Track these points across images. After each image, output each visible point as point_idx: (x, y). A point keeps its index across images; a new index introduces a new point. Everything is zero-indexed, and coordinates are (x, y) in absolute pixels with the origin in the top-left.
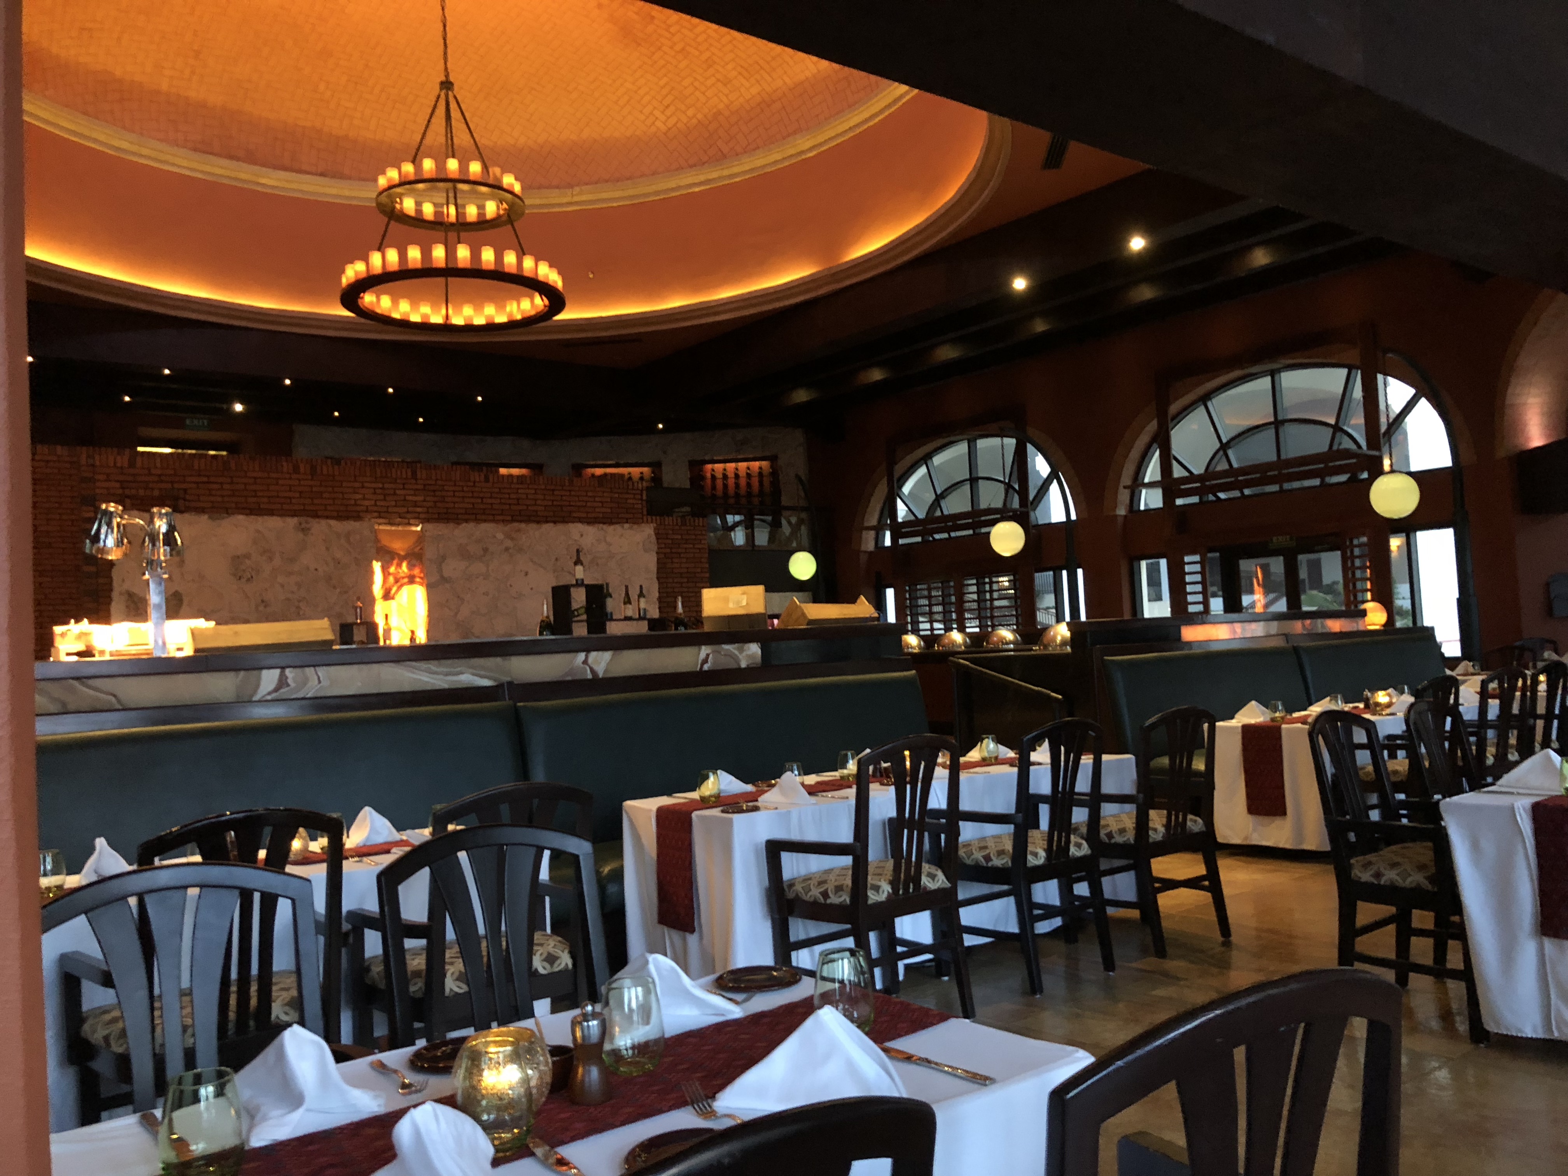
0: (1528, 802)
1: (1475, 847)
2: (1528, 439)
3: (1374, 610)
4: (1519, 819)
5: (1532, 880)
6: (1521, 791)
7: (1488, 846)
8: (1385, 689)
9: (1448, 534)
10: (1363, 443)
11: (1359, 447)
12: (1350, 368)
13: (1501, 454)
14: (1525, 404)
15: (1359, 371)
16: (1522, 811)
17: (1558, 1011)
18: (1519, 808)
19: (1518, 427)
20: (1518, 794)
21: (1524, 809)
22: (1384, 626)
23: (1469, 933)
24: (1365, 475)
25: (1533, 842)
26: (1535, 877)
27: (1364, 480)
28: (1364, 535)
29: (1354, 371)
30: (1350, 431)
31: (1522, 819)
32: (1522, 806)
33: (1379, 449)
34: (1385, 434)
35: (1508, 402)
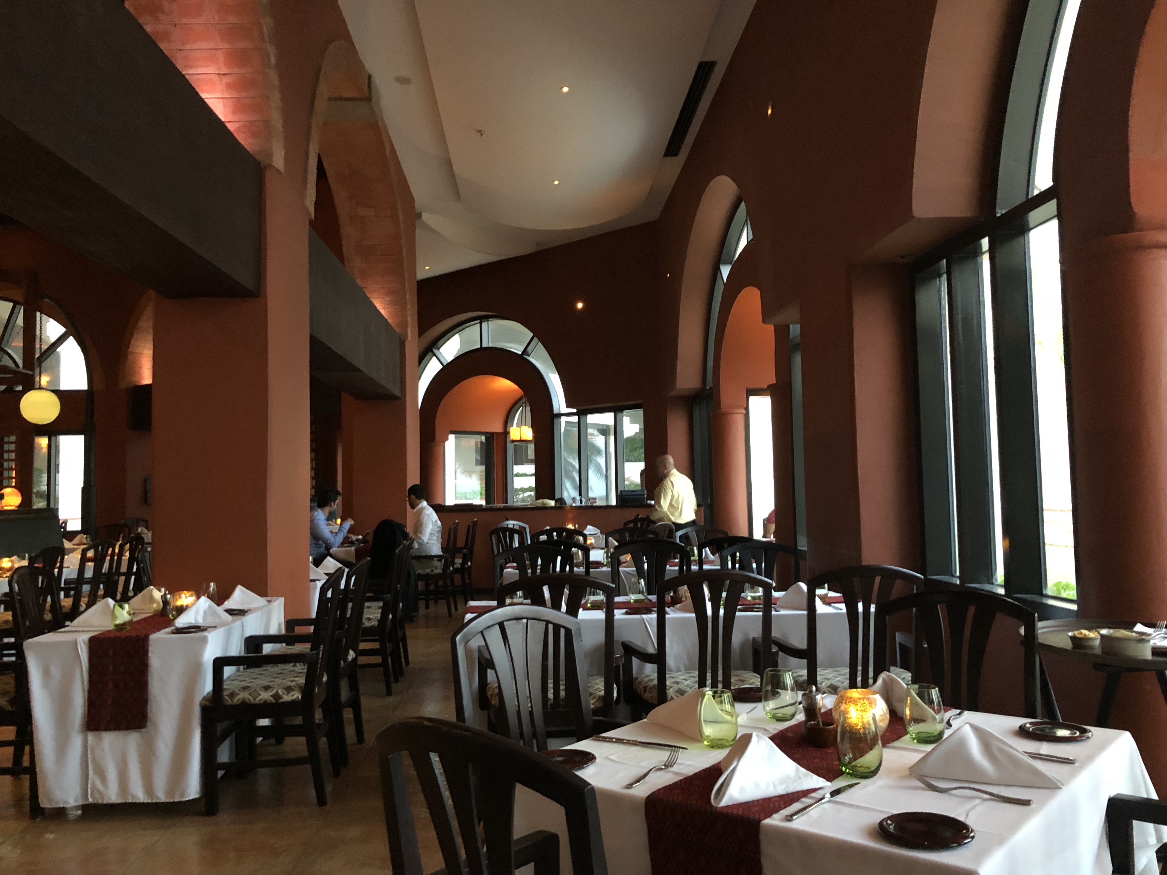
0: (86, 636)
1: (46, 673)
2: (141, 377)
3: (10, 494)
4: (80, 651)
5: (84, 691)
6: (85, 629)
7: (55, 671)
8: (9, 557)
9: (80, 440)
10: (20, 362)
11: (17, 365)
12: (16, 303)
13: (123, 385)
14: (142, 353)
15: (22, 308)
16: (83, 645)
17: (93, 783)
18: (80, 642)
19: (135, 369)
20: (83, 631)
21: (84, 642)
22: (18, 507)
23: (35, 739)
24: (20, 388)
25: (87, 665)
26: (86, 689)
27: (19, 391)
28: (13, 434)
29: (18, 307)
30: (10, 351)
31: (81, 650)
32: (82, 640)
33: (33, 369)
34: (38, 358)
35: (130, 350)
